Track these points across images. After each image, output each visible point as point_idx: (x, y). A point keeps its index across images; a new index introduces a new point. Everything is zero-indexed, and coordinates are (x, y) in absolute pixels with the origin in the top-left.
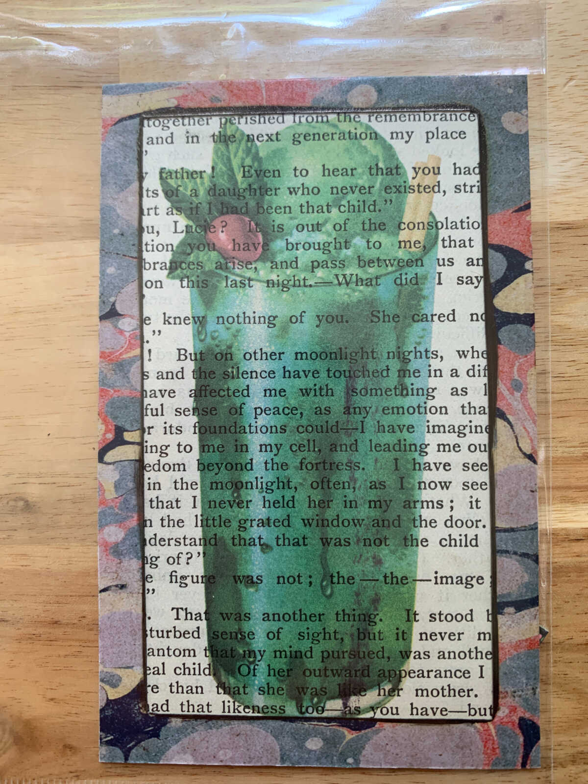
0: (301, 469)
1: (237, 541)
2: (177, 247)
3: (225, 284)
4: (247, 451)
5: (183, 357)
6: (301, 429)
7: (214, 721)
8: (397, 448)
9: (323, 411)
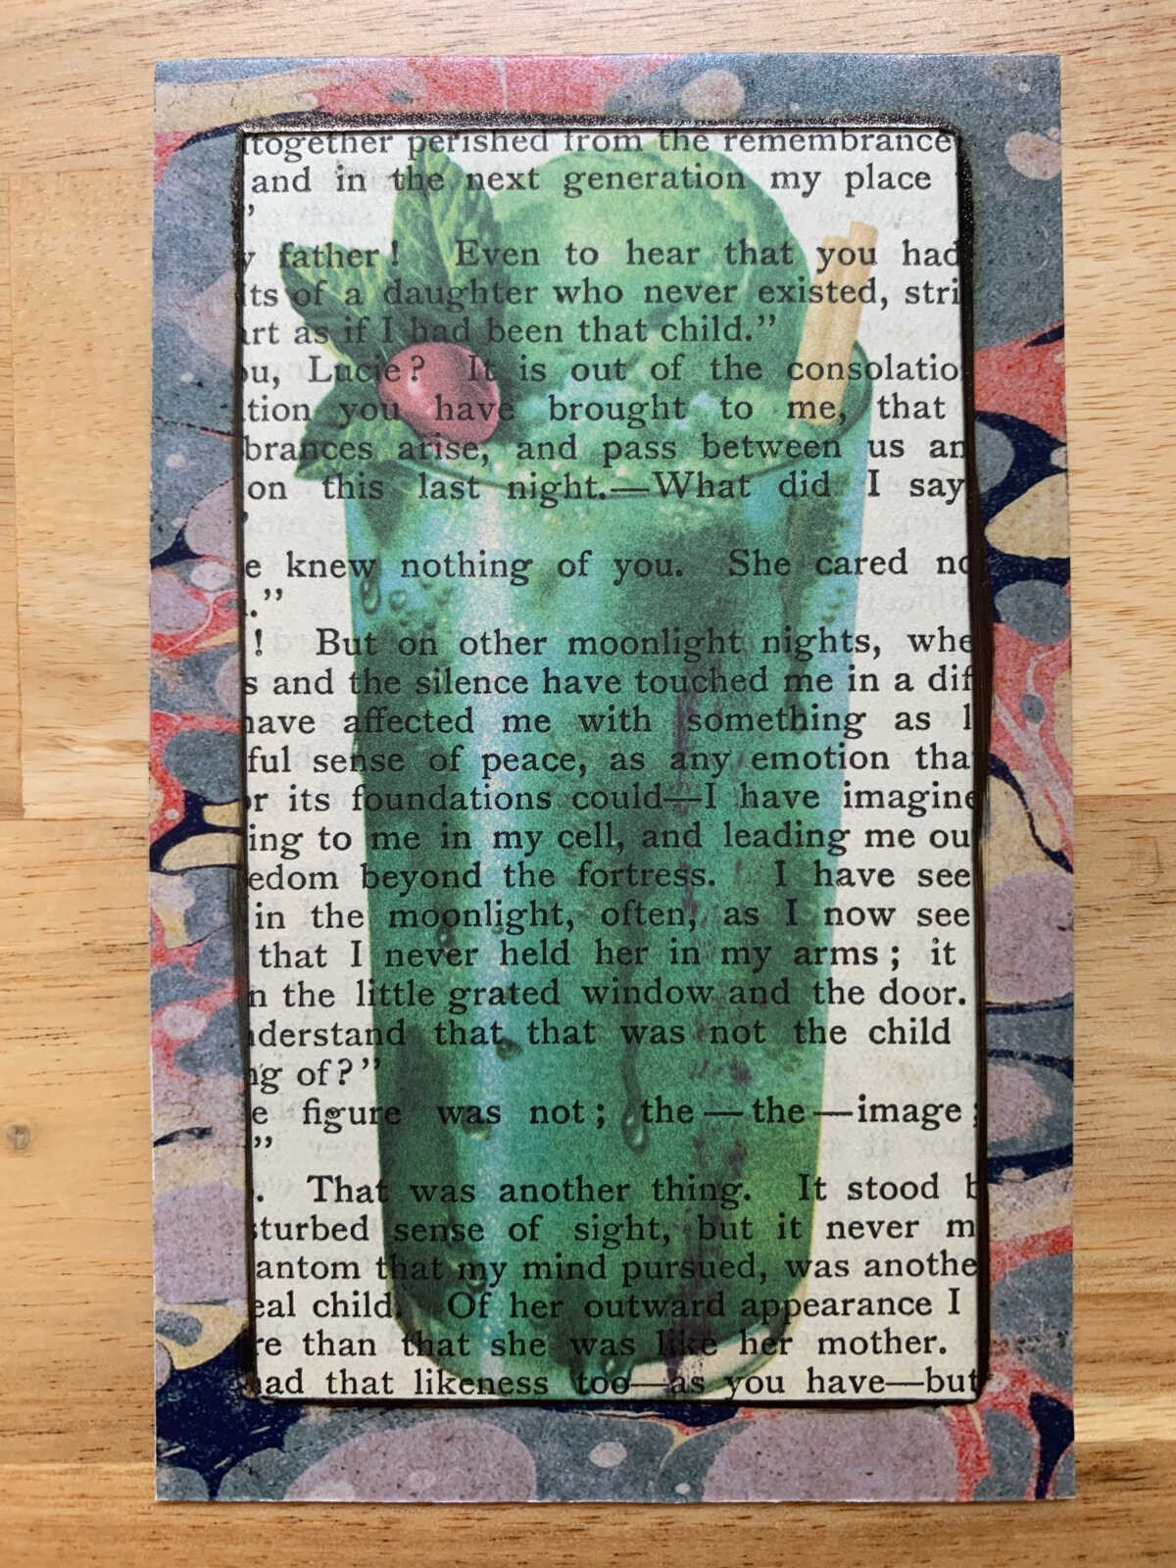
0: (582, 884)
1: (446, 1035)
2: (318, 411)
3: (419, 491)
4: (468, 846)
5: (329, 647)
6: (581, 801)
7: (399, 1412)
8: (782, 839)
9: (629, 763)
